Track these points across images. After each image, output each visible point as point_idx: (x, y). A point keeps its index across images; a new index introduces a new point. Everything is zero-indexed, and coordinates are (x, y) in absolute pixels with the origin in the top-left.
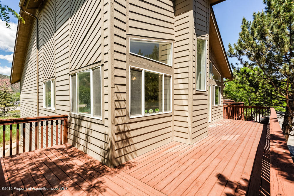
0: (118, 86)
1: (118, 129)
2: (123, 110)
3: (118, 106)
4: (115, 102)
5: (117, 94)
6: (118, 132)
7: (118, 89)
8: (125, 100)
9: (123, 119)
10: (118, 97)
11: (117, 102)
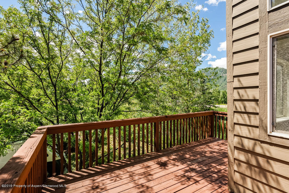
0: (241, 78)
1: (241, 143)
2: (252, 116)
3: (241, 108)
4: (235, 102)
5: (240, 90)
6: (240, 146)
7: (241, 83)
8: (256, 101)
9: (251, 131)
10: (241, 94)
11: (240, 103)
